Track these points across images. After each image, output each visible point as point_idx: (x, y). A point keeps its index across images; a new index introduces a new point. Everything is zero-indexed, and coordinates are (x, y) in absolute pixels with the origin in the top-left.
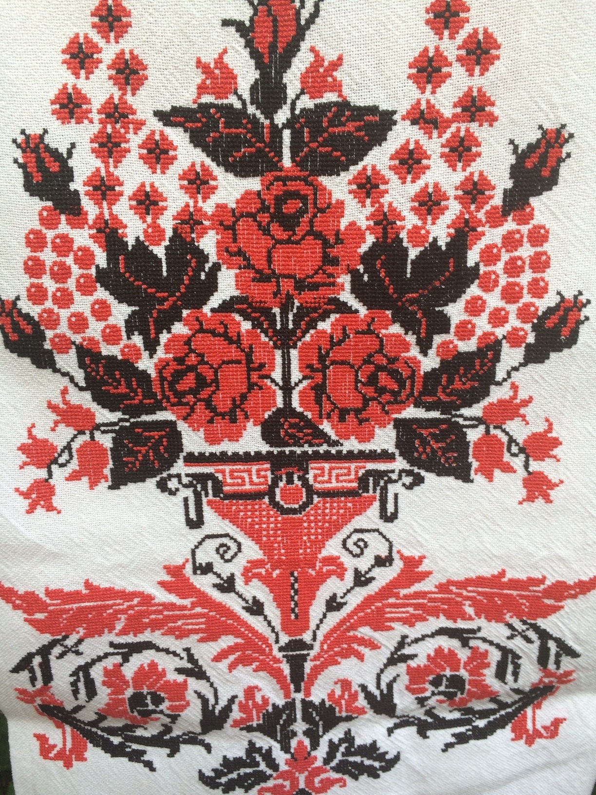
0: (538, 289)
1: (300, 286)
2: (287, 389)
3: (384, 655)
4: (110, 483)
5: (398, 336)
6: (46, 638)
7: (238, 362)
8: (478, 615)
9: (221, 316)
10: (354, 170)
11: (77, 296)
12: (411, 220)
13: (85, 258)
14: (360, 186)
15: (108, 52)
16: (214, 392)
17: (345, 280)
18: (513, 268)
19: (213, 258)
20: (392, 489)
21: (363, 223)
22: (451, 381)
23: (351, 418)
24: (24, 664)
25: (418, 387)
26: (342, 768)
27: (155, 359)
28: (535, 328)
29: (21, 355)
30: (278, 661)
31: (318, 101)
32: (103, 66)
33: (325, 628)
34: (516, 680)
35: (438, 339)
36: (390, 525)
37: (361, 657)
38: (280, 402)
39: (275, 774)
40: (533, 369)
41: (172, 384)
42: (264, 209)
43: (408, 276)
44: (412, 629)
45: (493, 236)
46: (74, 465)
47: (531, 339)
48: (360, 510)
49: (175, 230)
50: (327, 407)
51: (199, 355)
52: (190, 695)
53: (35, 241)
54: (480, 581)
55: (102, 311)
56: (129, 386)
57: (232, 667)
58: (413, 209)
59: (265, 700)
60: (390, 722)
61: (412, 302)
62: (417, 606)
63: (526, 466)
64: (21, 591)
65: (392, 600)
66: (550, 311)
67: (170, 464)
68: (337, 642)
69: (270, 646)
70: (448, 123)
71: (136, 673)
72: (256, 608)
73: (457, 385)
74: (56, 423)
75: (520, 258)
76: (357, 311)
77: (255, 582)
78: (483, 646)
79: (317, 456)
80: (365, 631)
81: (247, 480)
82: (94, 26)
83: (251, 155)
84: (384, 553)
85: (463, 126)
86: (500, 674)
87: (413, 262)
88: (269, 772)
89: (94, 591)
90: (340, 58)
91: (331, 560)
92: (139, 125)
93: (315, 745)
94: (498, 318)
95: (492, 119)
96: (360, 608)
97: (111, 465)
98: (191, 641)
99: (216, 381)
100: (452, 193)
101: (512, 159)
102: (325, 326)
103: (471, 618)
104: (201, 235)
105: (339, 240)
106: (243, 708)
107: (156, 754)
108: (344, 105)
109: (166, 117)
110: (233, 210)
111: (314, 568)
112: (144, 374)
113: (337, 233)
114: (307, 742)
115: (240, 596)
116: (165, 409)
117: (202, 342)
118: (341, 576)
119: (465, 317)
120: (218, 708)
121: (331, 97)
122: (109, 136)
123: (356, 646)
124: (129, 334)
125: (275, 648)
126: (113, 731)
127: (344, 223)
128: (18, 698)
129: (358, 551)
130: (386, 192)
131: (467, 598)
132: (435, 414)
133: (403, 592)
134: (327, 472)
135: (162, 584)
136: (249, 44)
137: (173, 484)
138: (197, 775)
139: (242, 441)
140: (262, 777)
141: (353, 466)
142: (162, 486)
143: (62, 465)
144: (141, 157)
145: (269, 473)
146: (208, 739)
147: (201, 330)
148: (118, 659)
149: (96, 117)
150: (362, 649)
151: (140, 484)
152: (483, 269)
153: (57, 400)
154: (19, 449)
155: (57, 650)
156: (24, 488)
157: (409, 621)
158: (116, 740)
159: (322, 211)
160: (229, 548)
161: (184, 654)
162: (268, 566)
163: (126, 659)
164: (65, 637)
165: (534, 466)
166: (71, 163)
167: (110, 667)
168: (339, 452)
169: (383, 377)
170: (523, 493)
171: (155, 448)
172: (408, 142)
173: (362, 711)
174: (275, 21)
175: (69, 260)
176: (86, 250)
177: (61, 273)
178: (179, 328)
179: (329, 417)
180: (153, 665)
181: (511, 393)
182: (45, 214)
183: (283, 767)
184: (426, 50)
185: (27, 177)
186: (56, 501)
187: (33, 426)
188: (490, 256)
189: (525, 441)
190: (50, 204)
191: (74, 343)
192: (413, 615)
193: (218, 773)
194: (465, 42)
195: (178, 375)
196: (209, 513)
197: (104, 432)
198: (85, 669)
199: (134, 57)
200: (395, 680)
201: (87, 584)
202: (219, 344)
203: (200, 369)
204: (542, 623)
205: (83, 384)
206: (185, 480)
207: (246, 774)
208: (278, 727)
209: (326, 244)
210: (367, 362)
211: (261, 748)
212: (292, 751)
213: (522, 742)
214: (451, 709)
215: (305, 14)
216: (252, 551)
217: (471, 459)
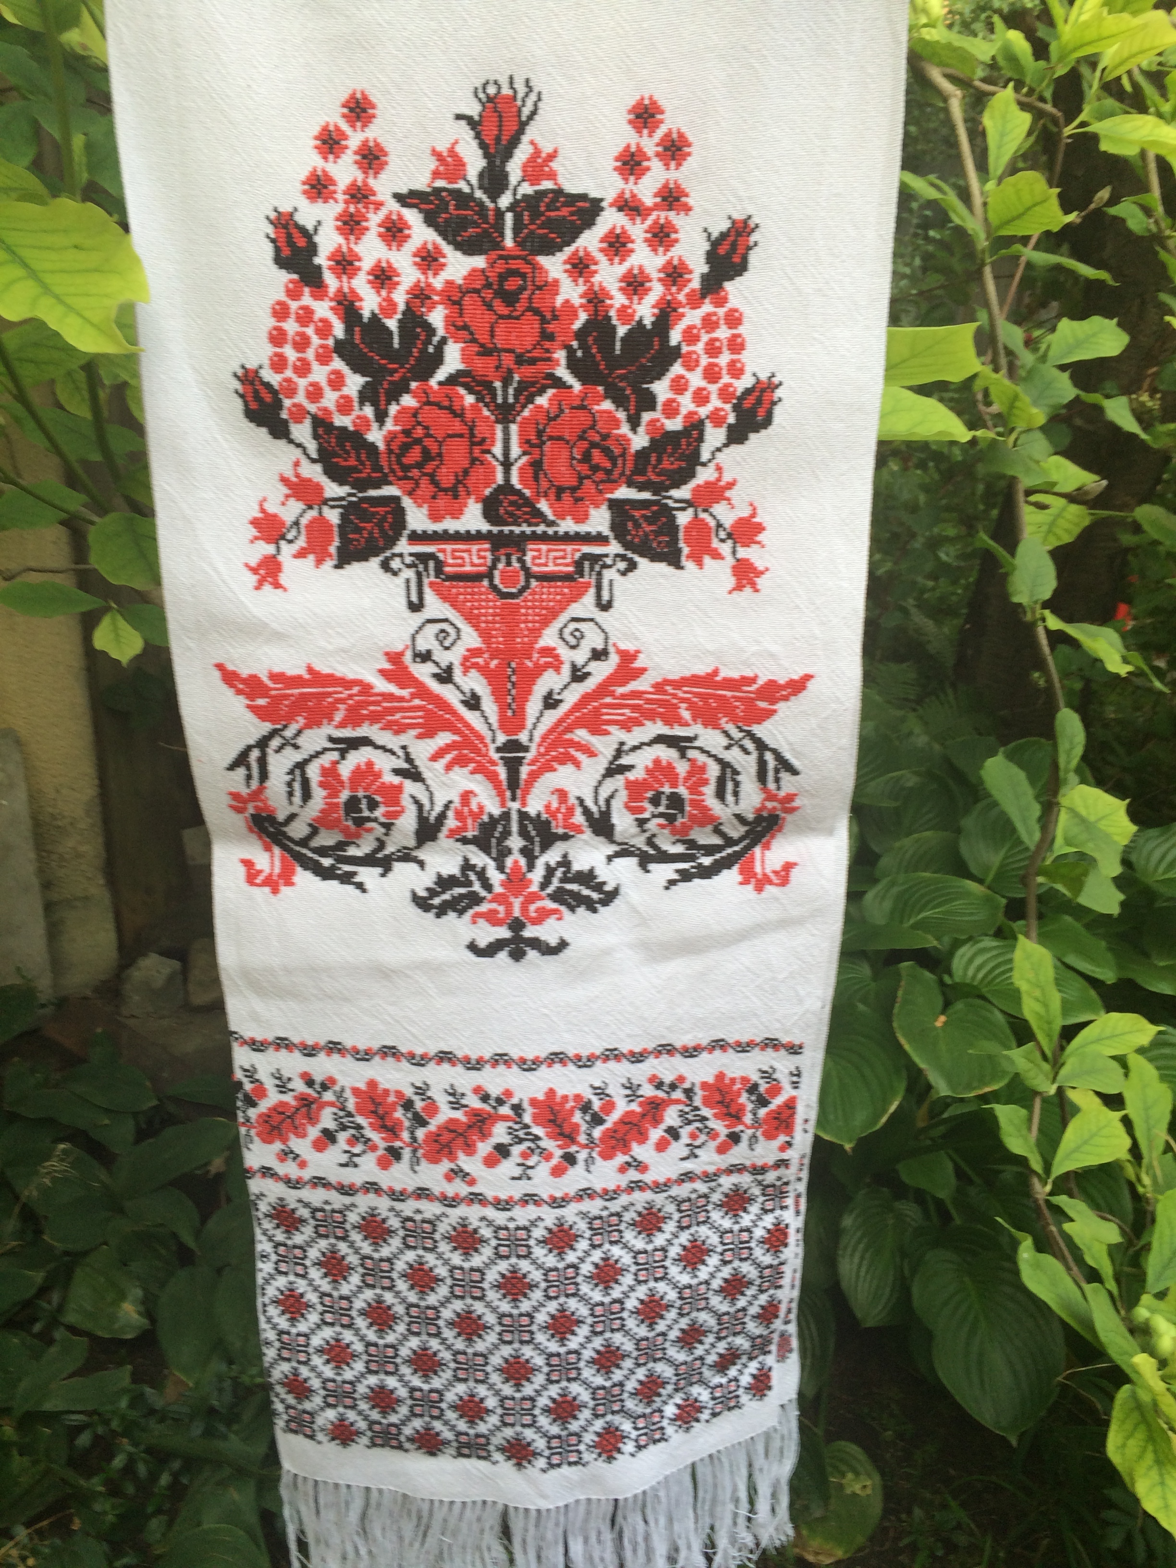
0: (736, 371)
1: (520, 360)
2: (507, 465)
3: (601, 764)
4: (335, 562)
5: (609, 412)
6: (267, 727)
7: (461, 436)
8: (694, 719)
9: (447, 389)
10: (568, 250)
11: (315, 366)
12: (619, 300)
13: (325, 329)
14: (574, 266)
15: (355, 139)
16: (438, 467)
17: (561, 355)
18: (713, 349)
19: (441, 332)
20: (608, 574)
21: (577, 301)
22: (659, 461)
23: (566, 497)
24: (241, 760)
25: (630, 466)
26: (559, 896)
27: (384, 432)
28: (736, 408)
29: (259, 424)
30: (494, 763)
31: (537, 188)
32: (349, 152)
33: (542, 729)
34: (737, 802)
35: (646, 417)
36: (604, 614)
37: (577, 764)
38: (500, 478)
39: (489, 896)
40: (734, 448)
41: (399, 457)
42: (488, 285)
43: (618, 352)
44: (629, 735)
45: (692, 317)
46: (302, 542)
47: (731, 419)
48: (575, 598)
49: (408, 303)
50: (544, 484)
51: (426, 428)
52: (406, 801)
53: (280, 312)
54: (694, 680)
55: (337, 381)
56: (358, 459)
57: (449, 768)
58: (621, 289)
59: (481, 808)
60: (611, 849)
61: (622, 378)
62: (634, 708)
63: (734, 552)
64: (245, 672)
65: (608, 700)
66: (748, 392)
67: (392, 541)
68: (553, 746)
69: (486, 746)
70: (648, 211)
71: (353, 772)
72: (473, 702)
73: (666, 464)
74: (287, 496)
75: (717, 339)
76: (571, 387)
77: (473, 673)
78: (701, 758)
79: (536, 538)
80: (581, 735)
81: (467, 560)
82: (344, 116)
83: (478, 235)
84: (600, 646)
85: (663, 214)
86: (720, 794)
87: (623, 339)
88: (483, 893)
89: (316, 677)
90: (556, 151)
91: (548, 651)
92: (379, 205)
93: (531, 866)
94: (701, 398)
95: (687, 209)
96: (577, 707)
97: (336, 543)
98: (408, 738)
99: (440, 455)
100: (655, 275)
101: (706, 246)
102: (542, 401)
103: (687, 725)
104: (431, 309)
105: (555, 317)
106: (459, 815)
107: (367, 875)
108: (559, 192)
109: (404, 199)
110: (460, 286)
111: (530, 658)
112: (373, 447)
113: (553, 310)
114: (523, 862)
115: (458, 688)
116: (390, 483)
117: (430, 414)
118: (557, 669)
119: (670, 395)
120: (434, 814)
121: (547, 185)
122: (351, 215)
123: (572, 751)
124: (362, 403)
125: (492, 747)
126: (323, 851)
127: (559, 301)
128: (231, 806)
129: (573, 642)
130: (596, 272)
131: (683, 700)
132: (646, 495)
133: (620, 690)
134: (544, 553)
135: (383, 672)
136: (478, 136)
137: (395, 564)
138: (408, 895)
139: (464, 518)
140: (476, 899)
141: (569, 548)
142: (385, 566)
143: (290, 542)
144: (380, 235)
145: (488, 554)
146: (421, 854)
147: (428, 403)
148: (335, 755)
149: (340, 197)
150: (579, 755)
151: (364, 564)
152: (685, 349)
153: (289, 474)
154: (252, 523)
155: (275, 743)
156: (253, 563)
157: (626, 725)
158: (327, 862)
159: (539, 288)
160: (448, 634)
161: (400, 753)
162: (486, 656)
163: (343, 754)
164: (285, 727)
165: (742, 553)
166: (317, 239)
167: (327, 765)
168: (556, 533)
169: (596, 453)
170: (731, 582)
171: (380, 525)
172: (614, 228)
173: (578, 830)
174: (500, 116)
175: (310, 331)
176: (325, 322)
177: (302, 344)
178: (408, 401)
179: (546, 495)
180: (370, 764)
181: (716, 475)
182: (291, 286)
183: (498, 889)
184: (628, 146)
185: (278, 250)
186: (283, 579)
187: (265, 500)
188: (691, 336)
189: (732, 526)
190: (295, 277)
191: (308, 413)
192: (630, 718)
193: (432, 893)
194: (662, 140)
195: (405, 448)
196: (430, 596)
197: (333, 507)
198: (301, 766)
199: (377, 145)
200: (612, 797)
201: (310, 670)
202: (443, 416)
203: (427, 442)
204: (758, 730)
205: (314, 456)
206: (408, 560)
207: (461, 895)
208: (494, 841)
209: (544, 321)
210: (581, 438)
211: (474, 866)
212: (507, 870)
213: (750, 887)
214: (674, 839)
215: (526, 112)
216: (471, 638)
217: (682, 544)
